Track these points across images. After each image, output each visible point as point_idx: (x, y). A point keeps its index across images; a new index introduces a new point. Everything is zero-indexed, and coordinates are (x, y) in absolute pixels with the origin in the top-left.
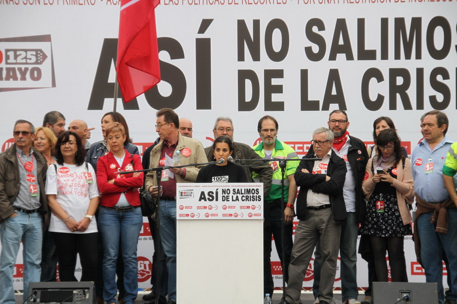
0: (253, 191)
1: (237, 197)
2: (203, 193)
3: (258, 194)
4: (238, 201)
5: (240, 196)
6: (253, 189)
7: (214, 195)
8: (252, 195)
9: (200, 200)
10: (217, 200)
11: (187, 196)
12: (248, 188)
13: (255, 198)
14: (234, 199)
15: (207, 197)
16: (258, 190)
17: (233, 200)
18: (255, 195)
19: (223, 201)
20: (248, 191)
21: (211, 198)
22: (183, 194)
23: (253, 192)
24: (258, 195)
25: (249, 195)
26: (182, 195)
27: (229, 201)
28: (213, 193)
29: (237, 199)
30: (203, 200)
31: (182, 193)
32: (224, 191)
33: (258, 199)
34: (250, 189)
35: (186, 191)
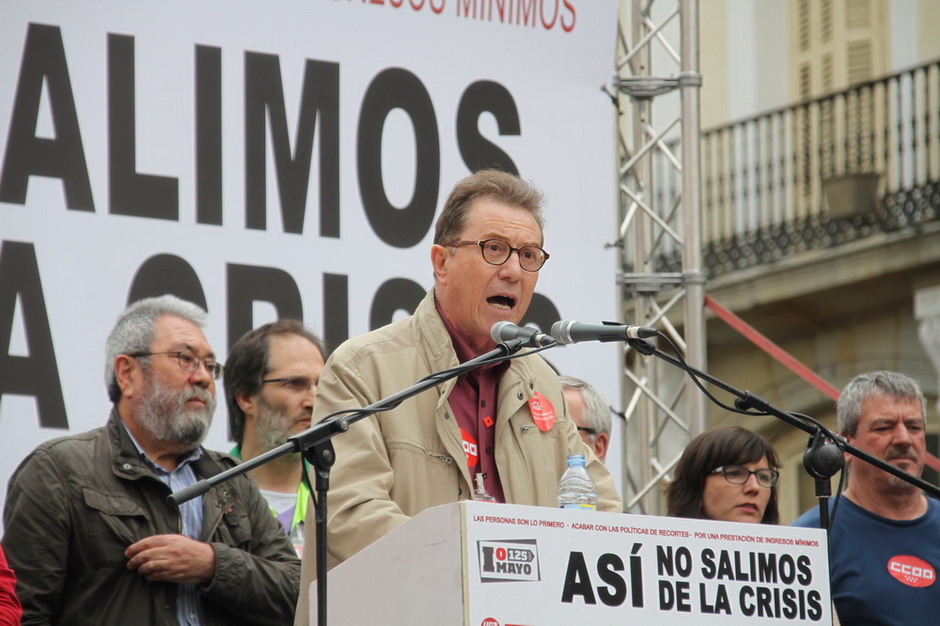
0: (787, 565)
1: (722, 590)
2: (577, 562)
3: (806, 582)
4: (728, 612)
5: (733, 588)
6: (786, 558)
7: (626, 575)
8: (782, 586)
9: (567, 597)
10: (638, 601)
11: (512, 569)
12: (767, 549)
13: (797, 601)
14: (711, 601)
15: (596, 581)
16: (808, 561)
17: (706, 609)
18: (796, 586)
19: (665, 606)
20: (767, 566)
21: (612, 591)
22: (495, 560)
23: (787, 573)
24: (807, 590)
25: (771, 586)
26: (488, 567)
27: (687, 608)
28: (617, 562)
29: (723, 604)
30: (578, 599)
31: (488, 552)
32: (664, 560)
33: (808, 607)
34: (772, 557)
35: (505, 546)
